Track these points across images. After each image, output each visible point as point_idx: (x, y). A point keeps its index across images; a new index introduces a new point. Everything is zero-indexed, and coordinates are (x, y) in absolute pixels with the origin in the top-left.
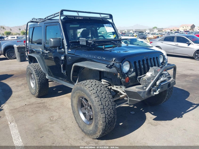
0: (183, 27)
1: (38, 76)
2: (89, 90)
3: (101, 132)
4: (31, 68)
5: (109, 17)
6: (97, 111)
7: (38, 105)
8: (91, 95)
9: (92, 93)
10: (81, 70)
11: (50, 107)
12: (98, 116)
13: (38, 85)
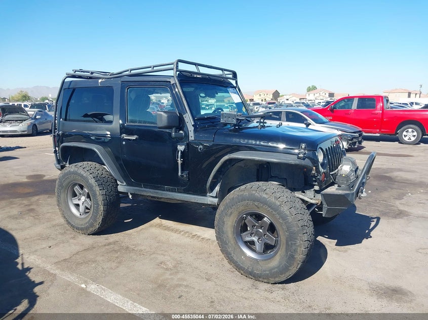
0: (260, 95)
1: (103, 189)
2: (275, 197)
3: (299, 266)
4: (82, 173)
5: (231, 76)
6: (295, 231)
7: (107, 247)
8: (280, 205)
9: (283, 202)
10: (229, 166)
11: (140, 248)
12: (296, 239)
13: (104, 207)
